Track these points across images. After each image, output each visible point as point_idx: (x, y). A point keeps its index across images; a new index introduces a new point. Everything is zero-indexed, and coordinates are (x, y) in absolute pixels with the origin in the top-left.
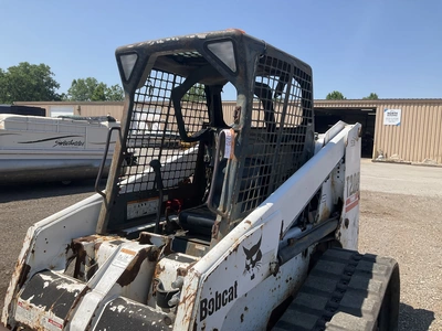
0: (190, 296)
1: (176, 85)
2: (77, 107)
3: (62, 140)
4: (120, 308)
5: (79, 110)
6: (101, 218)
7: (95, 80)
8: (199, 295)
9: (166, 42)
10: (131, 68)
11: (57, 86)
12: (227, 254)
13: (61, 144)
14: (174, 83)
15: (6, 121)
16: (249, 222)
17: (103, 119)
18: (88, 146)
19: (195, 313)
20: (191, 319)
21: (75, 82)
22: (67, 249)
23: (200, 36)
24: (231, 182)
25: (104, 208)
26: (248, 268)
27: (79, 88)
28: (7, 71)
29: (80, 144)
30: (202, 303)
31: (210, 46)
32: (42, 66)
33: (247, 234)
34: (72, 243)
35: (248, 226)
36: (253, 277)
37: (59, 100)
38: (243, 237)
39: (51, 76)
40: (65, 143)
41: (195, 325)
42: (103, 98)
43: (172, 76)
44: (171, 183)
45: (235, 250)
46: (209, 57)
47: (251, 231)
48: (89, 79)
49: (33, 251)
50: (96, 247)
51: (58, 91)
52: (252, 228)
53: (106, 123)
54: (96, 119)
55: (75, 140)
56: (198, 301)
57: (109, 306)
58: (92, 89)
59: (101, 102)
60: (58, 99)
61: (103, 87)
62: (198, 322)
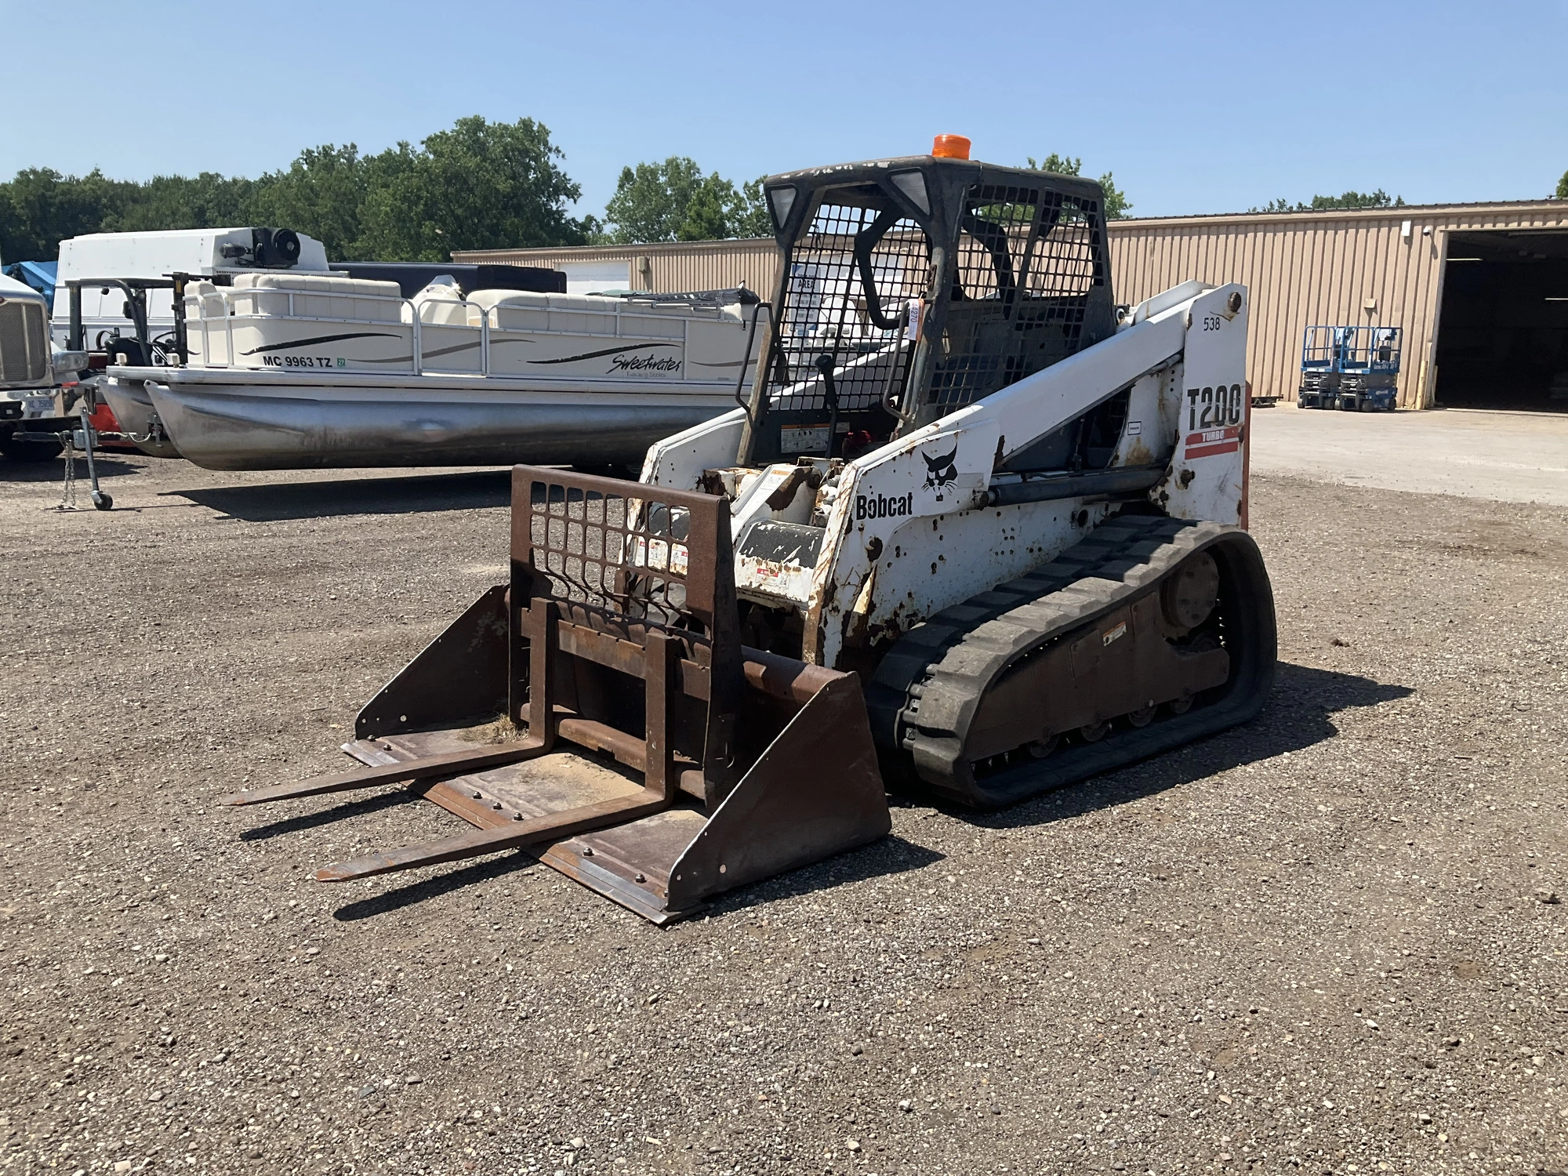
0: (846, 490)
1: (865, 227)
2: (639, 262)
3: (628, 356)
4: (770, 527)
5: (647, 272)
6: (744, 443)
7: (691, 167)
8: (856, 488)
9: (836, 172)
10: (787, 209)
11: (573, 193)
12: (897, 453)
13: (624, 365)
14: (861, 222)
15: (503, 308)
16: (937, 425)
17: (728, 297)
18: (690, 372)
19: (850, 507)
20: (846, 513)
21: (627, 175)
22: (698, 483)
23: (880, 165)
24: (918, 373)
25: (747, 428)
26: (931, 482)
27: (642, 197)
28: (420, 149)
29: (670, 365)
30: (859, 498)
31: (896, 178)
32: (526, 125)
33: (930, 438)
34: (705, 476)
35: (935, 429)
36: (940, 498)
37: (581, 241)
38: (924, 440)
39: (553, 159)
40: (636, 364)
41: (850, 521)
42: (717, 229)
43: (857, 211)
44: (855, 402)
45: (910, 452)
46: (894, 193)
47: (938, 436)
48: (673, 165)
49: (657, 478)
50: (737, 481)
51: (574, 211)
52: (939, 432)
53: (734, 309)
54: (710, 298)
55: (660, 354)
56: (854, 494)
57: (757, 526)
58: (683, 197)
59: (713, 243)
60: (576, 237)
61: (718, 189)
62: (854, 517)
